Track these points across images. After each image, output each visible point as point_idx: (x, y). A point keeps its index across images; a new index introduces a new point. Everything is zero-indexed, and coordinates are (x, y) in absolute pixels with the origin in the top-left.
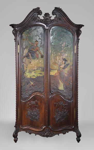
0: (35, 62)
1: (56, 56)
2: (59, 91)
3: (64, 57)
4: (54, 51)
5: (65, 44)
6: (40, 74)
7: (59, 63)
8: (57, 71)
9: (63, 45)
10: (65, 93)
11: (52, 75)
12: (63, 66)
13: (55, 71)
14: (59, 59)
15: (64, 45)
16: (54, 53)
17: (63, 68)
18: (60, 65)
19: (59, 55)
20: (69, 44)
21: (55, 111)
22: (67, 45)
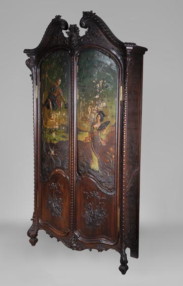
0: (57, 115)
1: (87, 106)
2: (92, 172)
3: (100, 109)
4: (84, 97)
5: (103, 83)
6: (64, 137)
7: (92, 120)
8: (88, 133)
9: (98, 85)
10: (102, 177)
11: (81, 140)
12: (97, 126)
13: (86, 133)
14: (92, 112)
15: (100, 86)
16: (84, 100)
17: (98, 130)
18: (94, 124)
19: (91, 105)
20: (109, 82)
21: (85, 207)
22: (105, 85)
